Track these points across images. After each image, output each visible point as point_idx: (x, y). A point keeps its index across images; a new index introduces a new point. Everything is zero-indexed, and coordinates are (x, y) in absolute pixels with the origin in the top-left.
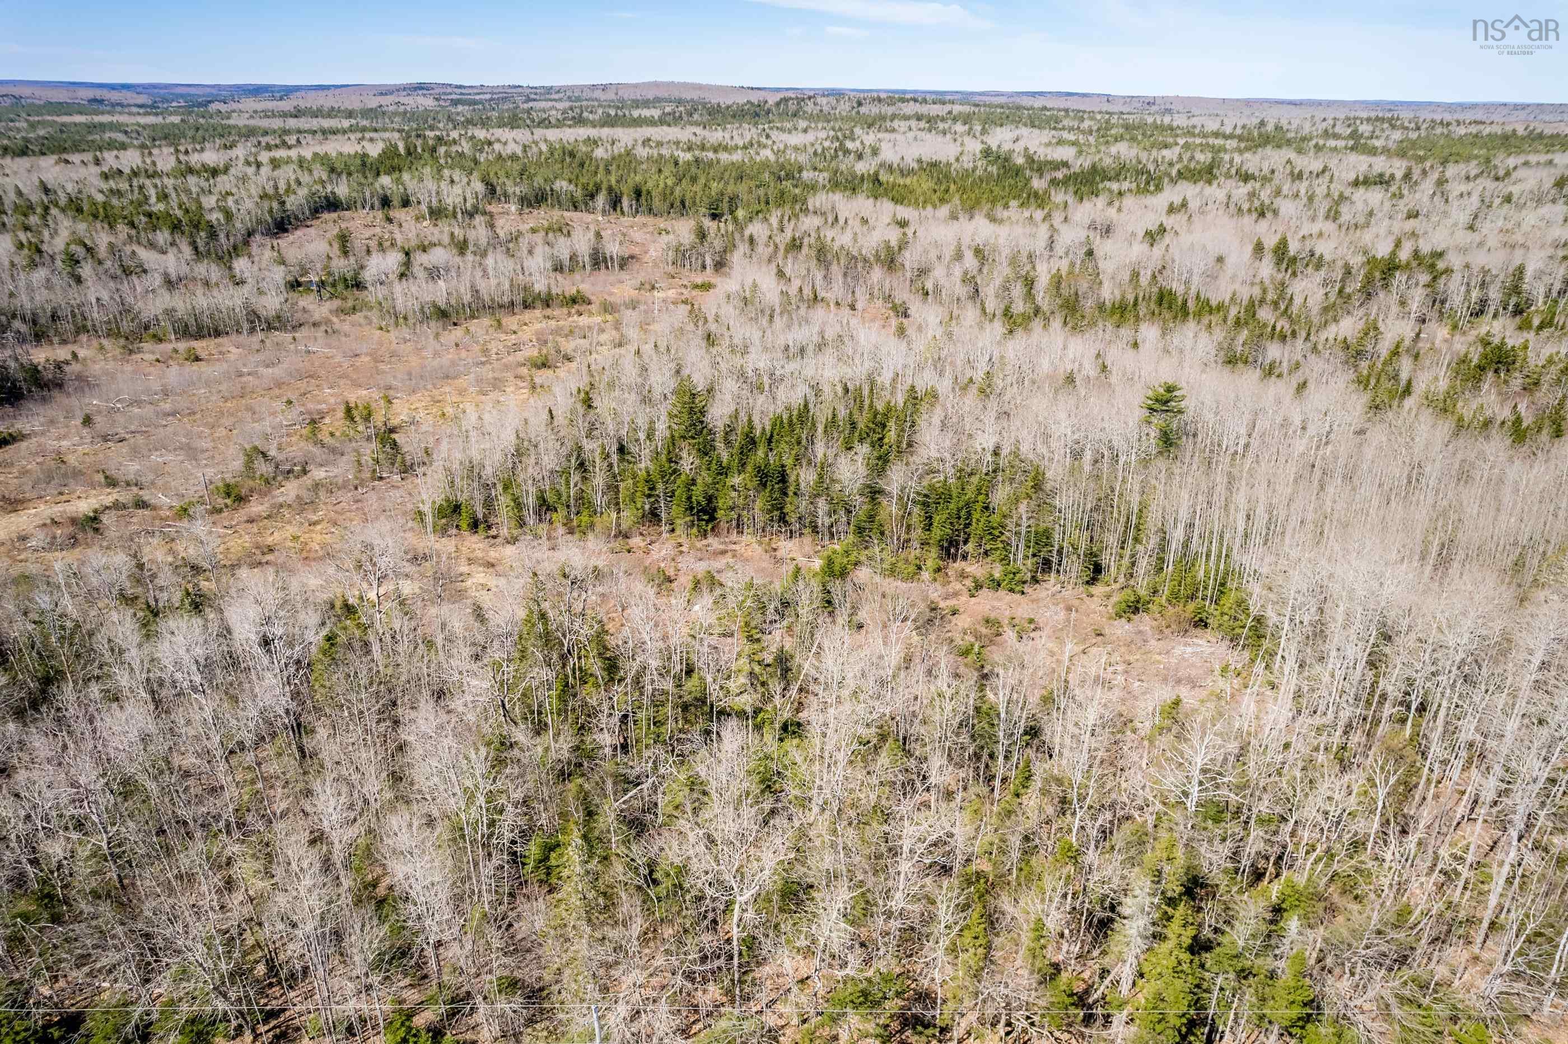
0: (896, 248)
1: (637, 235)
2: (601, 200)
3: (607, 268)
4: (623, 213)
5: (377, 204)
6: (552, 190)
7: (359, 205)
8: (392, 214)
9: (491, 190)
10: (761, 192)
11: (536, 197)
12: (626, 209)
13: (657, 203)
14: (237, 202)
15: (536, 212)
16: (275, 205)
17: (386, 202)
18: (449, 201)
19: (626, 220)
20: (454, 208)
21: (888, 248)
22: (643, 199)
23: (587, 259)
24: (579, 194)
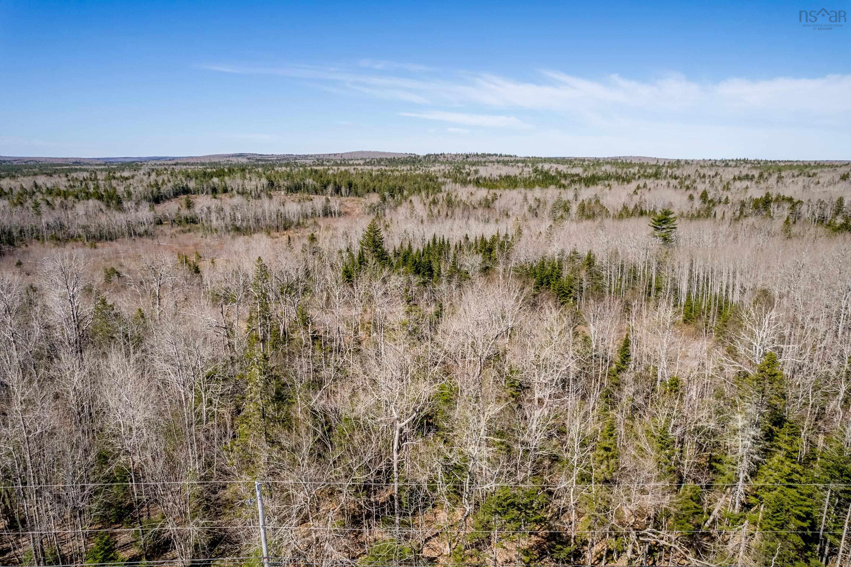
0: (491, 201)
1: (349, 204)
2: (330, 188)
3: (332, 216)
4: (342, 195)
5: (210, 192)
6: (304, 184)
7: (200, 192)
8: (217, 196)
9: (271, 184)
10: (416, 186)
11: (296, 187)
12: (343, 193)
13: (360, 190)
14: (134, 188)
15: (295, 195)
16: (155, 189)
17: (214, 191)
18: (248, 188)
19: (344, 199)
20: (251, 191)
21: (486, 200)
22: (353, 189)
23: (321, 212)
24: (318, 185)
